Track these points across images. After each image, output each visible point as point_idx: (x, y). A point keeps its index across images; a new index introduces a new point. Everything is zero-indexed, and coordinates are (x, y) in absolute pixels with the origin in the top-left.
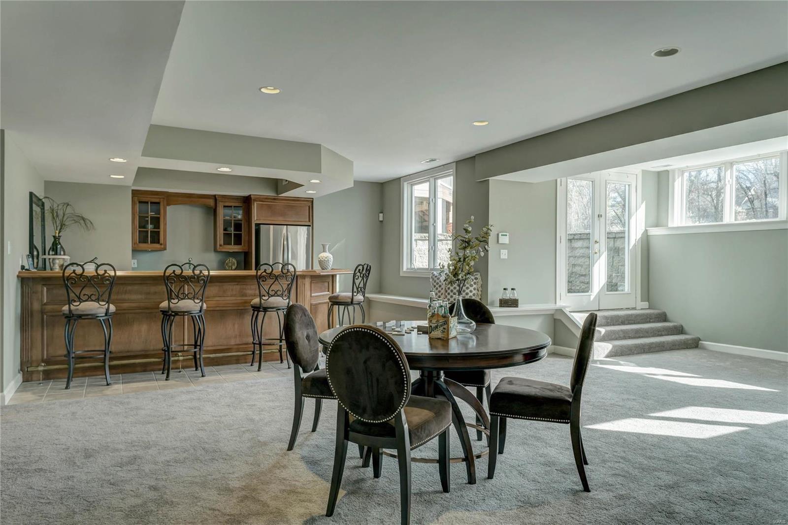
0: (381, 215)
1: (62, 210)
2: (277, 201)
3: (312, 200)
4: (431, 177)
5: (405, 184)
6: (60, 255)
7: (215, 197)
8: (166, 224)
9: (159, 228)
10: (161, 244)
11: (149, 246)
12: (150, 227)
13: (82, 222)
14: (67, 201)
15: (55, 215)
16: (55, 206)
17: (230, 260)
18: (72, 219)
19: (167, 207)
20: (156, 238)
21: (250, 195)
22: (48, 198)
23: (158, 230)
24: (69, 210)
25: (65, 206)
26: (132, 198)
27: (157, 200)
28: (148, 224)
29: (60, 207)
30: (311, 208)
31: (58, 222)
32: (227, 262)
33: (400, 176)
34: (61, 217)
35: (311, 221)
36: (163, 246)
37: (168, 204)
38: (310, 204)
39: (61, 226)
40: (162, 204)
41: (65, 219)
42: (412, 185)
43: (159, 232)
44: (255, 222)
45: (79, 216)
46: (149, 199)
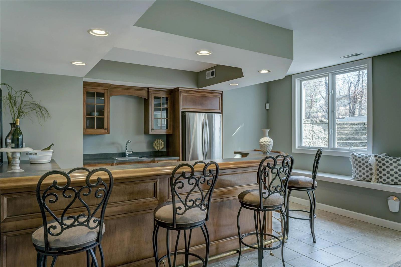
0: (267, 105)
1: (20, 97)
2: (197, 93)
3: (222, 92)
4: (330, 73)
5: (297, 80)
7: (148, 90)
8: (109, 112)
9: (103, 115)
10: (105, 129)
11: (95, 131)
12: (96, 114)
13: (38, 109)
14: (25, 89)
15: (13, 102)
16: (13, 93)
17: (158, 141)
18: (29, 107)
19: (110, 97)
20: (101, 124)
21: (178, 88)
22: (6, 85)
23: (103, 117)
24: (27, 98)
25: (23, 93)
26: (84, 89)
27: (102, 91)
28: (94, 112)
29: (18, 95)
30: (221, 99)
31: (16, 110)
32: (155, 142)
33: (292, 74)
34: (18, 105)
35: (221, 110)
36: (107, 131)
37: (111, 95)
38: (220, 96)
39: (19, 114)
40: (106, 95)
41: (22, 107)
42: (301, 81)
43: (104, 118)
44: (182, 110)
45: (35, 104)
46: (95, 90)
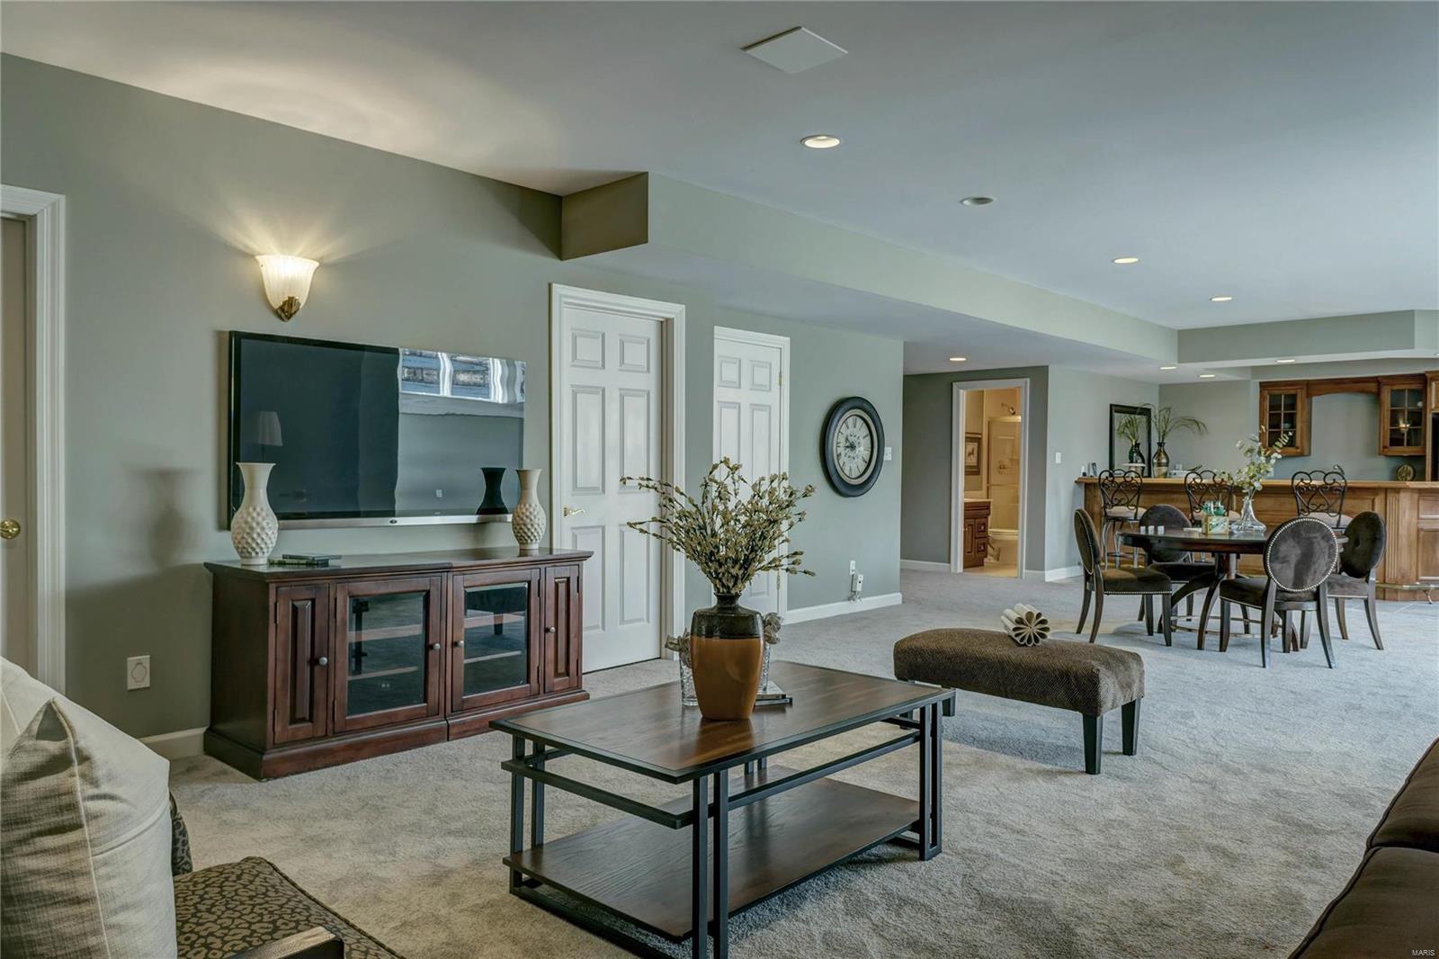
6: (1136, 462)
9: (1295, 426)
10: (1297, 448)
12: (1284, 426)
17: (1404, 468)
21: (1425, 373)
23: (1295, 430)
26: (1261, 392)
27: (1293, 392)
28: (1281, 422)
32: (1400, 470)
36: (1299, 450)
40: (1299, 396)
44: (1432, 412)
45: (1190, 420)
46: (1281, 391)
